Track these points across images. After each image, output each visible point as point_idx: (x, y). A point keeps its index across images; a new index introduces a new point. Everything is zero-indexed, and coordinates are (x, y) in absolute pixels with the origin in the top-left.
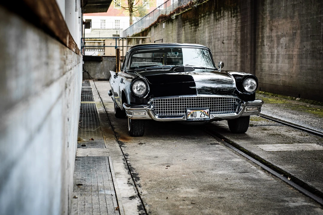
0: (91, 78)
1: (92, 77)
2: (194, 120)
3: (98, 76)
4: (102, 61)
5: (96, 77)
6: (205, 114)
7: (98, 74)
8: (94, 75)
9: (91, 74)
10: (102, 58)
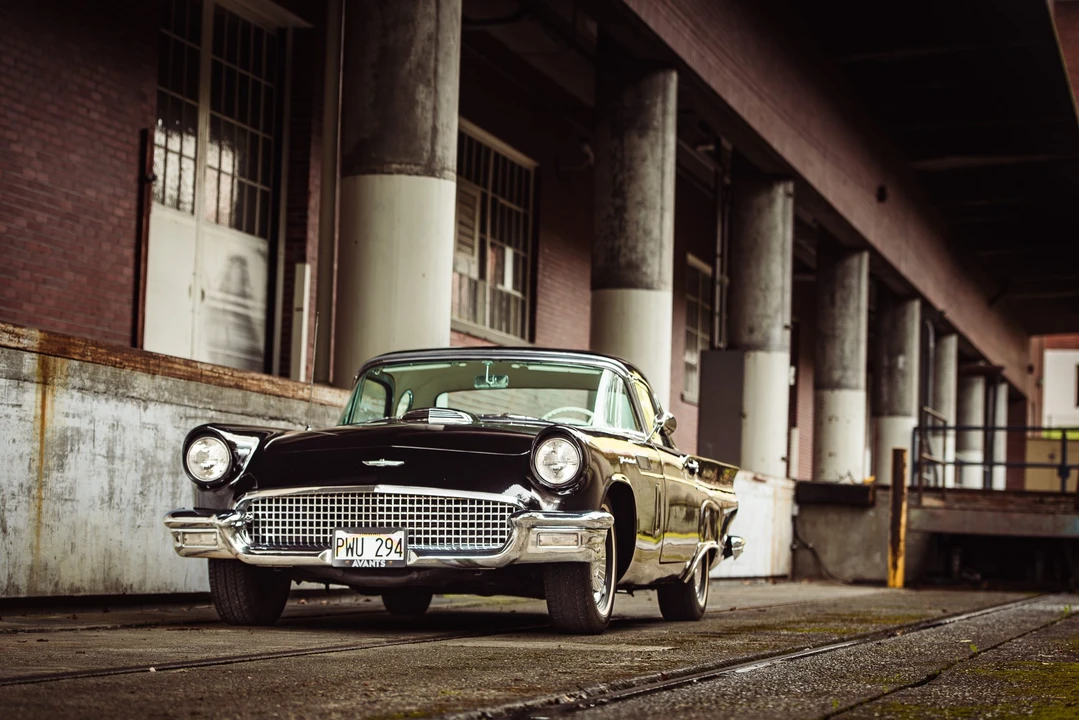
0: (824, 573)
1: (831, 569)
2: (355, 565)
3: (854, 567)
4: (872, 505)
5: (849, 573)
6: (391, 548)
7: (854, 560)
8: (840, 561)
9: (829, 558)
10: (874, 495)
